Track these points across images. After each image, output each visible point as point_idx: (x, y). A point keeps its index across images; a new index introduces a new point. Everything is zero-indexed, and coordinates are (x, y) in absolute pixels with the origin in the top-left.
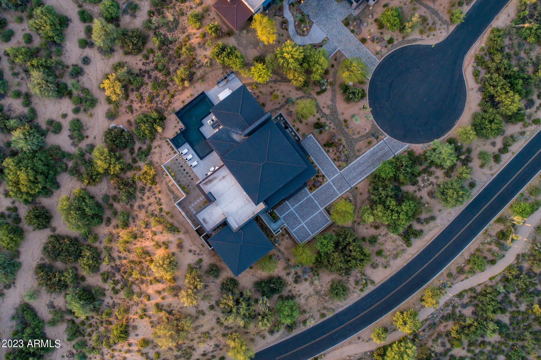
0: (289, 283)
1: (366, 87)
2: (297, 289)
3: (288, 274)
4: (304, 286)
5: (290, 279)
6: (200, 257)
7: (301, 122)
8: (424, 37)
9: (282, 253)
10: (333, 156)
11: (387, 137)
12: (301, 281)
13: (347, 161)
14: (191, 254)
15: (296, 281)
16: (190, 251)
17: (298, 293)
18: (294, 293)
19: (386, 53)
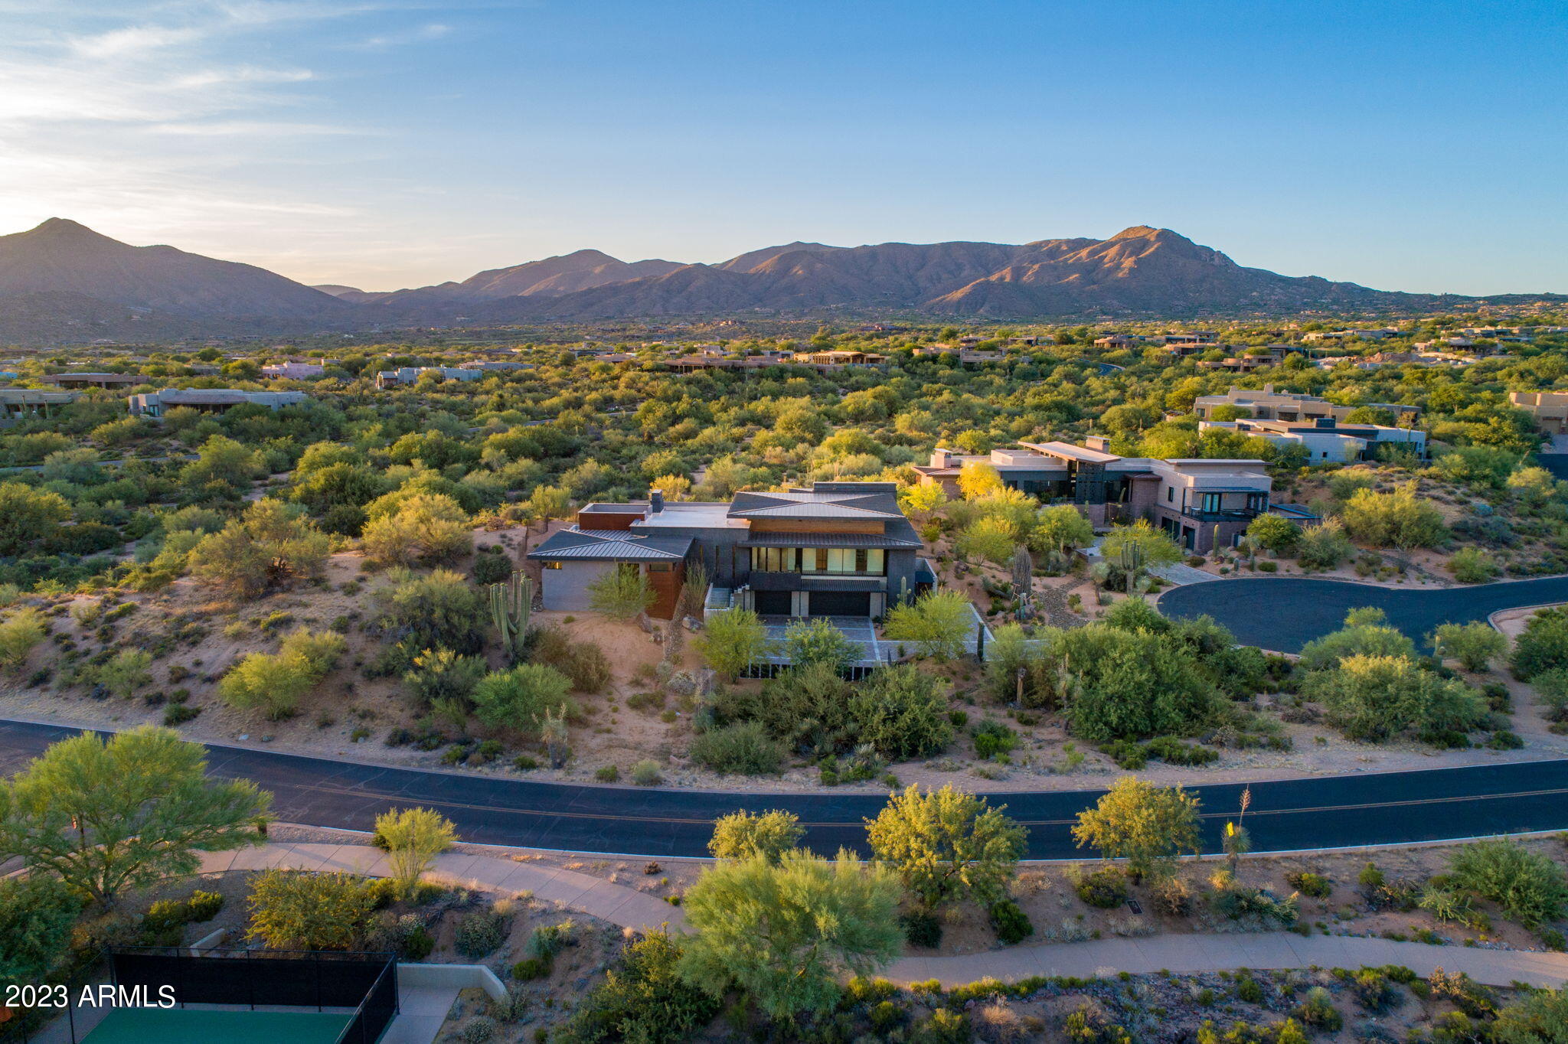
0: (615, 696)
2: (616, 717)
3: (637, 683)
4: (647, 725)
5: (627, 692)
6: (507, 548)
9: (678, 644)
12: (652, 714)
17: (606, 726)
18: (596, 718)
19: (1247, 575)
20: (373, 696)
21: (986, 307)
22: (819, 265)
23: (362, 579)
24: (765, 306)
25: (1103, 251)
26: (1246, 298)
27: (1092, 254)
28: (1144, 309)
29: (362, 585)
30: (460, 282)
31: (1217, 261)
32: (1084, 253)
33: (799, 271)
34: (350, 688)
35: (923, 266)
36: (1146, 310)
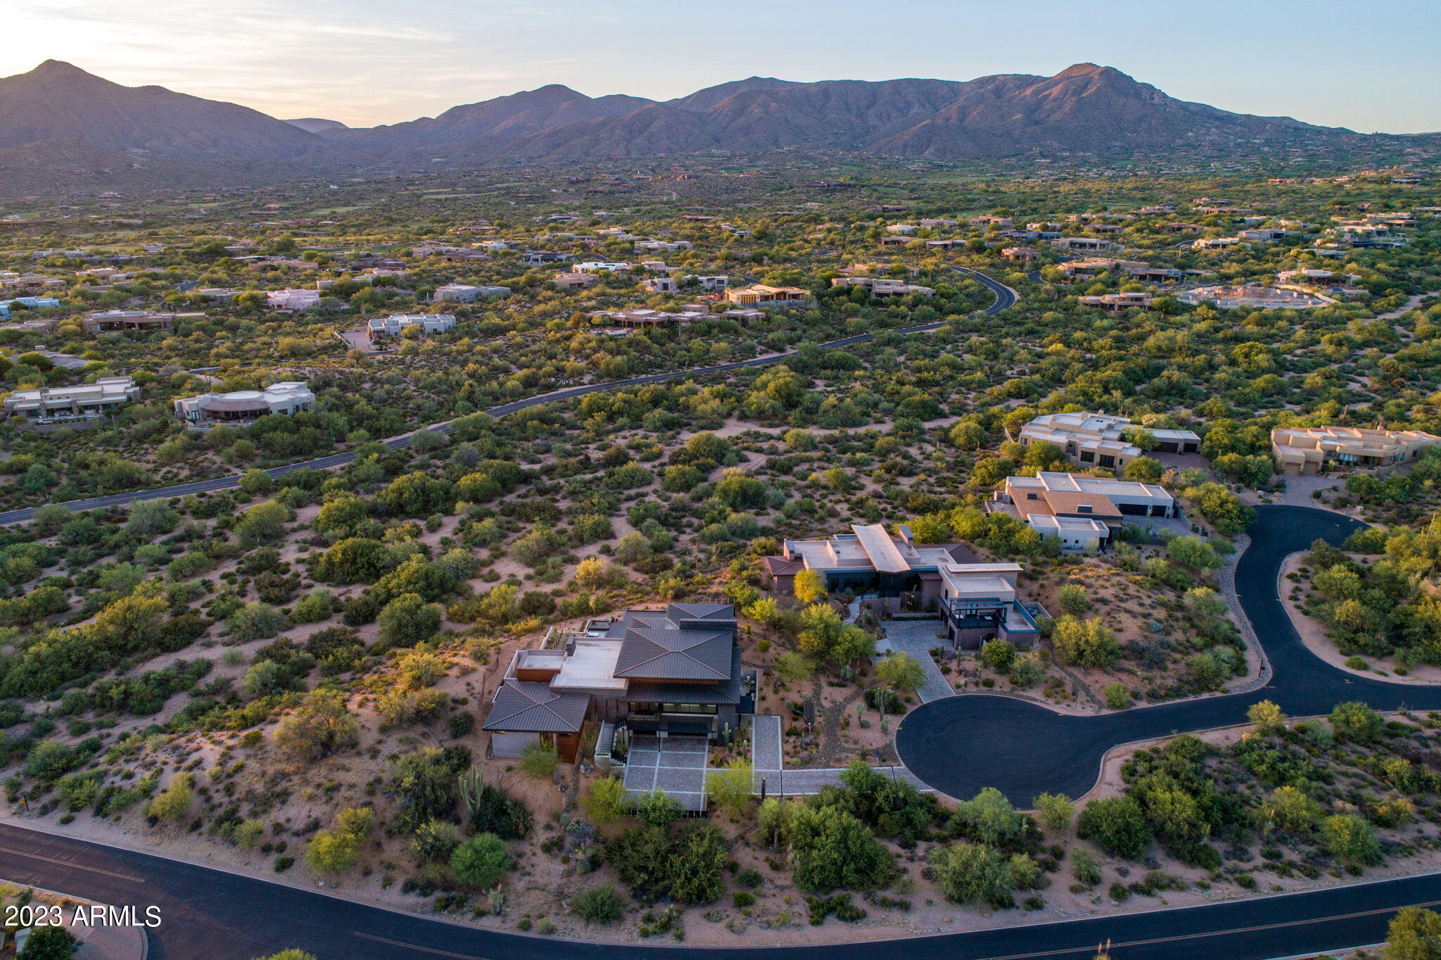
0: (534, 841)
1: (911, 709)
2: (534, 860)
3: (548, 827)
4: (552, 867)
5: (542, 836)
6: (471, 699)
7: (776, 692)
8: (1050, 701)
9: (576, 789)
10: (789, 748)
11: (903, 766)
12: (556, 856)
13: (806, 763)
14: (465, 687)
15: (547, 849)
16: (468, 684)
17: (528, 869)
18: (523, 862)
19: (972, 691)
20: (393, 849)
21: (931, 149)
22: (774, 104)
23: (380, 742)
24: (721, 147)
25: (1047, 89)
26: (1181, 138)
27: (1036, 93)
28: (1083, 150)
29: (380, 747)
30: (434, 117)
31: (1157, 100)
32: (1028, 92)
33: (756, 111)
34: (379, 845)
35: (874, 103)
36: (1084, 151)
